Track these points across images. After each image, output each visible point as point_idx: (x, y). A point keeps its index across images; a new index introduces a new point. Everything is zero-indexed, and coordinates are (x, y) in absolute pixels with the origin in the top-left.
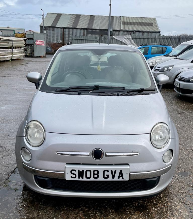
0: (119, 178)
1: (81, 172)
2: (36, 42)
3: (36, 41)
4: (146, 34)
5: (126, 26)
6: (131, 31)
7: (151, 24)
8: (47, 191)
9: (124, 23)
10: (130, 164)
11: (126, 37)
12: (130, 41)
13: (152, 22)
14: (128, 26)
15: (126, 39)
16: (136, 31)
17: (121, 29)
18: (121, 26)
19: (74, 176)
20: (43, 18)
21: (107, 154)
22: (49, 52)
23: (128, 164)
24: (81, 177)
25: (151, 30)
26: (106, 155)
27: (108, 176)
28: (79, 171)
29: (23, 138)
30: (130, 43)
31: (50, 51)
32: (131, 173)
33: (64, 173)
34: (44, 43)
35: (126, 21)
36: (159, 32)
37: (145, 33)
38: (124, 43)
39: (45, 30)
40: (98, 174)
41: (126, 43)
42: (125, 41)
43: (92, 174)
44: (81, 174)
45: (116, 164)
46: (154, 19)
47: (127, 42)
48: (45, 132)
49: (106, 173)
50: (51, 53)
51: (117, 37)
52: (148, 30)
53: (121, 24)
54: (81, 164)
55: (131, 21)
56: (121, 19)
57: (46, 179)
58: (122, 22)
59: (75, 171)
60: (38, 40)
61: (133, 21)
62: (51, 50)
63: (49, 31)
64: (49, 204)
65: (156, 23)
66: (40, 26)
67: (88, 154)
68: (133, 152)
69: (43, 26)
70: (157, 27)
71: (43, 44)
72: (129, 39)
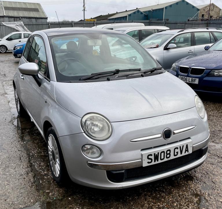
0: (185, 153)
1: (156, 155)
4: (34, 20)
5: (9, 11)
6: (16, 18)
7: (36, 10)
8: (123, 184)
9: (7, 8)
10: (191, 137)
11: (18, 23)
12: (23, 28)
13: (38, 7)
14: (12, 11)
15: (18, 25)
16: (22, 18)
17: (5, 15)
18: (4, 12)
19: (150, 161)
21: (175, 132)
23: (189, 138)
24: (156, 160)
25: (38, 16)
26: (174, 134)
27: (177, 153)
28: (155, 154)
29: (83, 135)
30: (23, 29)
32: (193, 146)
33: (141, 160)
35: (8, 6)
36: (47, 18)
37: (32, 19)
38: (17, 30)
40: (170, 154)
41: (19, 30)
42: (17, 28)
43: (166, 155)
44: (156, 157)
45: (180, 141)
46: (39, 4)
47: (20, 28)
48: (110, 122)
49: (176, 150)
51: (7, 24)
52: (35, 16)
53: (4, 10)
54: (153, 147)
55: (14, 6)
56: (2, 4)
57: (123, 171)
58: (4, 7)
59: (151, 155)
61: (16, 6)
64: (111, 200)
65: (41, 9)
67: (160, 135)
68: (192, 126)
70: (43, 12)
72: (21, 25)
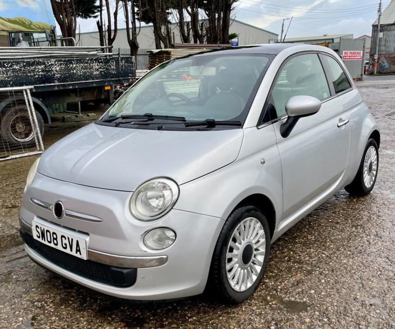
2: (343, 55)
3: (344, 53)
20: (379, 11)
22: (385, 71)
23: (87, 234)
31: (387, 69)
34: (362, 55)
39: (380, 32)
50: (389, 73)
60: (349, 52)
62: (390, 67)
63: (389, 33)
66: (373, 26)
69: (377, 26)
71: (360, 57)
